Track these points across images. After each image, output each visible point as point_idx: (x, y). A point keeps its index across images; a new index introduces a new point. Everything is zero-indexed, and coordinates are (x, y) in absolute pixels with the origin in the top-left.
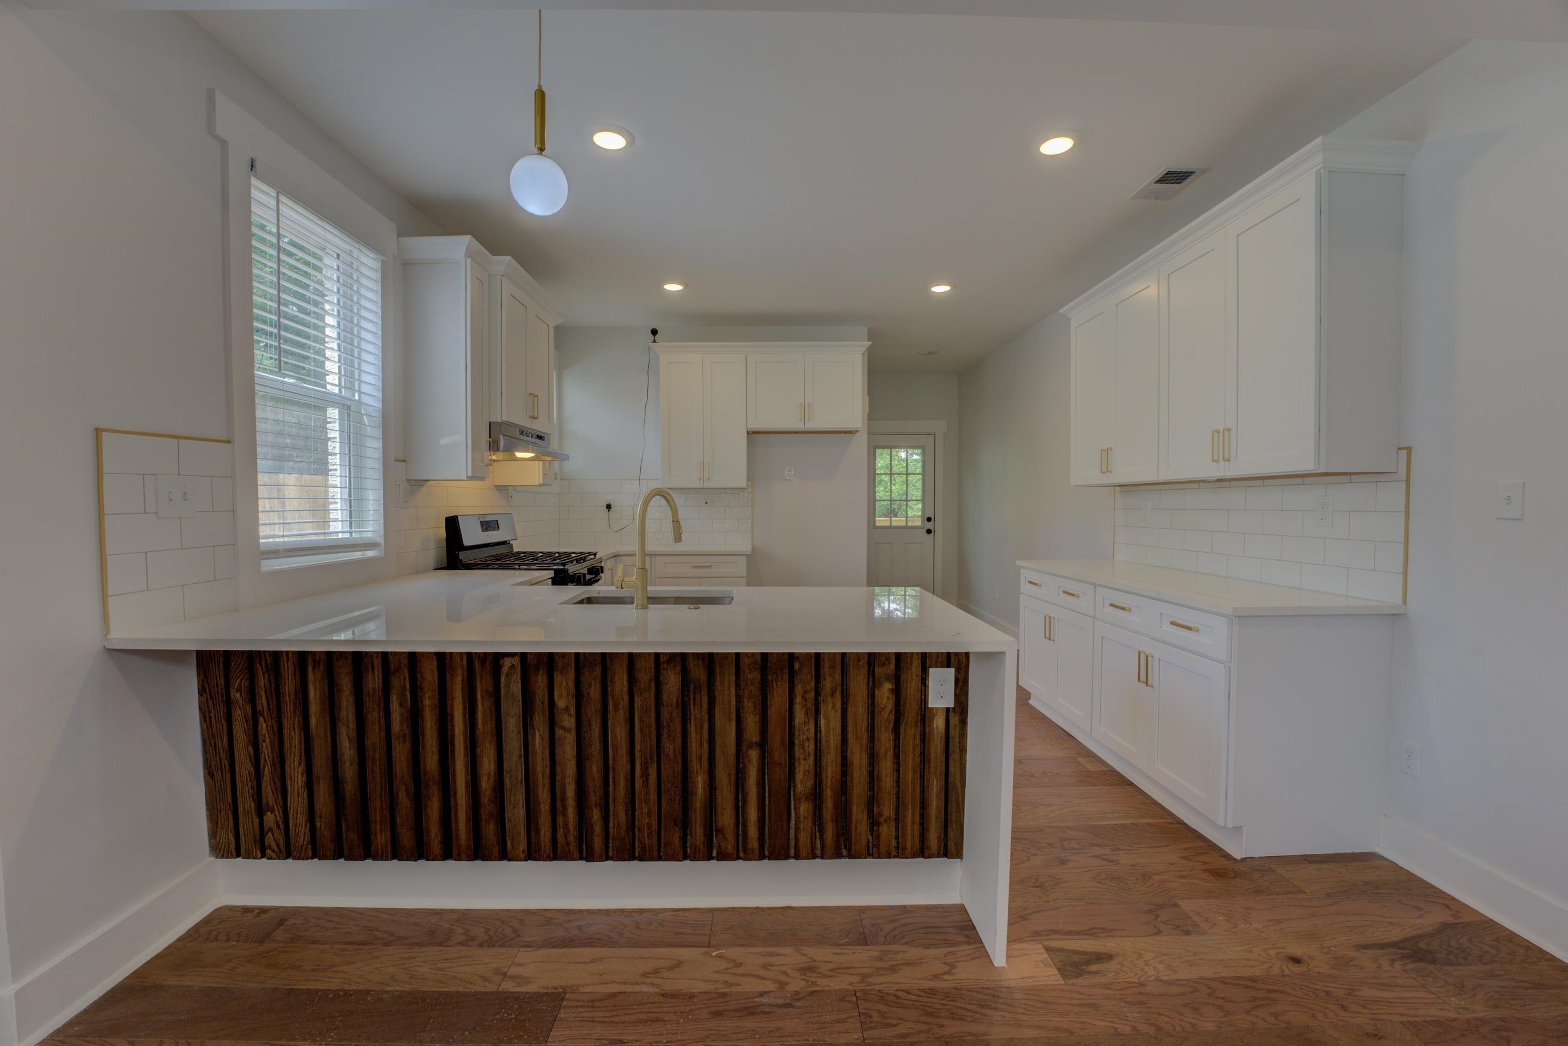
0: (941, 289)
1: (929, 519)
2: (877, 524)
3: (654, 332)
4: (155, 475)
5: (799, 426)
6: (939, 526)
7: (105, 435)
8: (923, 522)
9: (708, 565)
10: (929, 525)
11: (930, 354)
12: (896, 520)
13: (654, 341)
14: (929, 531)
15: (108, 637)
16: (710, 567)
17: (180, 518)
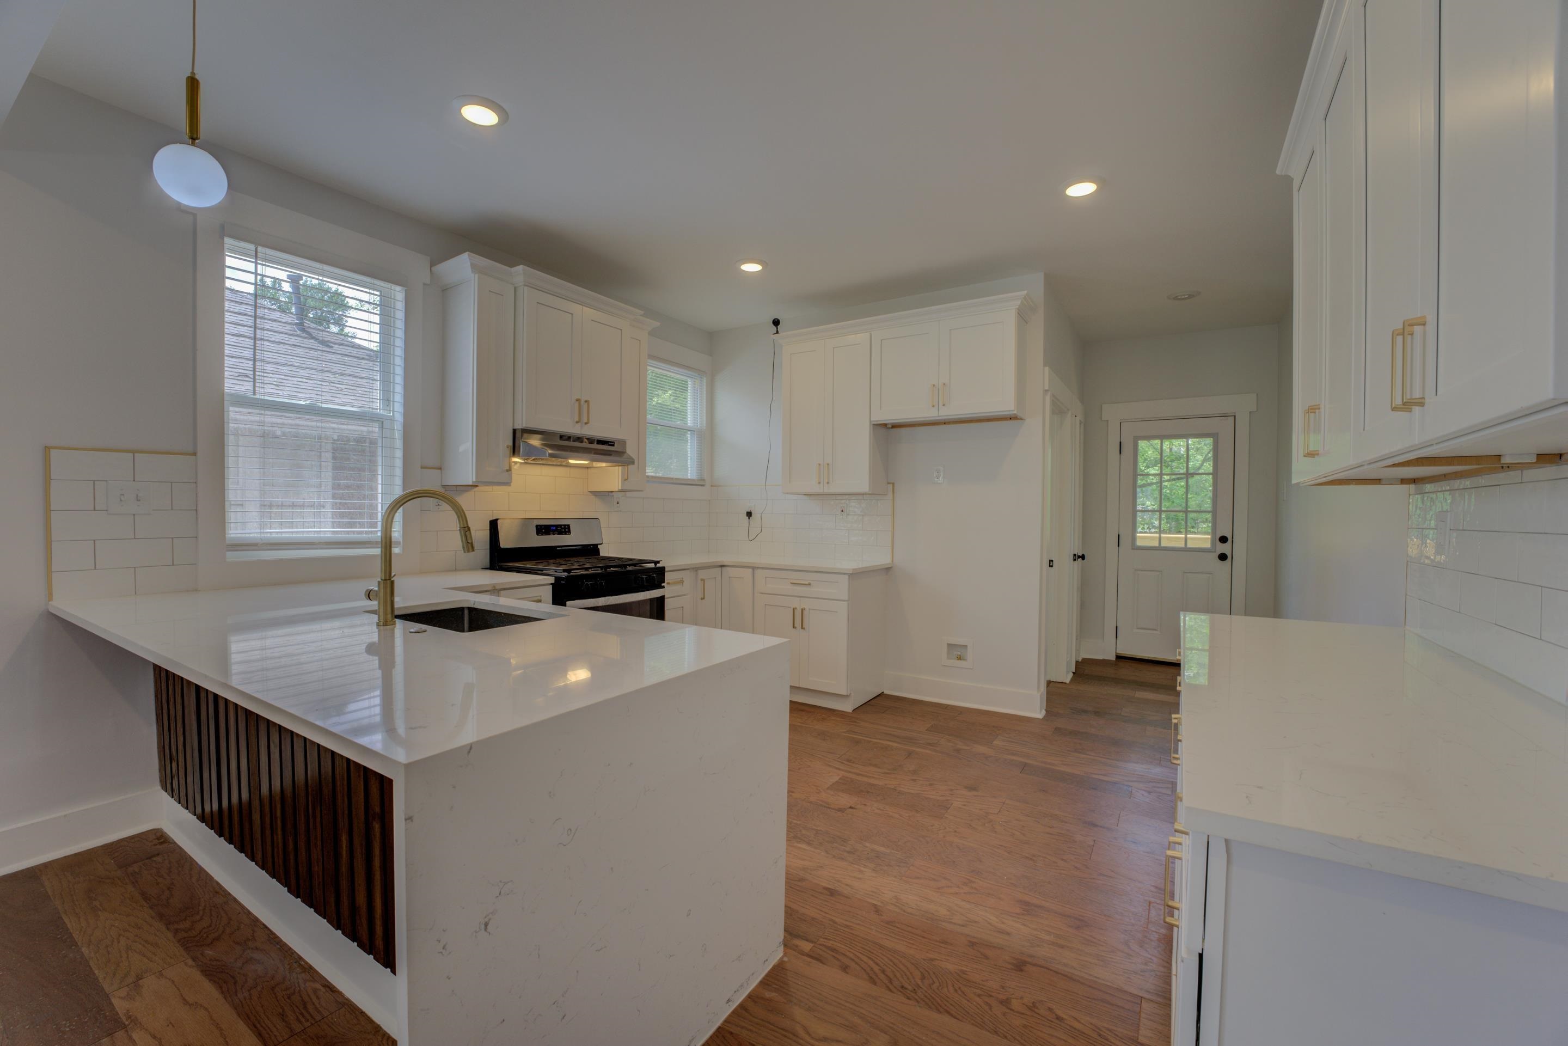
0: (1081, 190)
1: (1223, 539)
2: (1139, 543)
3: (776, 323)
4: (106, 481)
5: (932, 414)
6: (1240, 549)
7: (53, 453)
8: (1213, 543)
9: (807, 583)
10: (1225, 548)
11: (1191, 296)
12: (1168, 538)
13: (777, 332)
14: (1223, 557)
15: (50, 603)
16: (810, 584)
17: (134, 515)
